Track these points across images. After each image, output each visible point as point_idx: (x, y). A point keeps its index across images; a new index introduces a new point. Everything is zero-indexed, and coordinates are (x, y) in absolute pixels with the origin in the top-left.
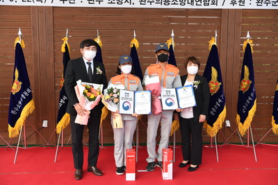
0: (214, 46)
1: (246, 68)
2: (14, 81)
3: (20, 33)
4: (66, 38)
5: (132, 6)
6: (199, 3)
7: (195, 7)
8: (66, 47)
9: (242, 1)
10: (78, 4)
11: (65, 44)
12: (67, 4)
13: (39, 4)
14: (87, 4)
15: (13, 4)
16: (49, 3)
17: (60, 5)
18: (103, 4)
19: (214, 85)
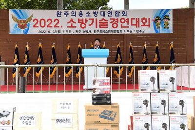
0: (119, 47)
1: (130, 54)
2: (51, 59)
3: (54, 43)
4: (69, 45)
5: (91, 34)
7: (114, 33)
9: (131, 31)
10: (72, 33)
11: (69, 47)
12: (68, 33)
13: (58, 33)
14: (75, 33)
15: (50, 34)
16: (62, 33)
17: (66, 33)
18: (81, 33)
19: (119, 60)
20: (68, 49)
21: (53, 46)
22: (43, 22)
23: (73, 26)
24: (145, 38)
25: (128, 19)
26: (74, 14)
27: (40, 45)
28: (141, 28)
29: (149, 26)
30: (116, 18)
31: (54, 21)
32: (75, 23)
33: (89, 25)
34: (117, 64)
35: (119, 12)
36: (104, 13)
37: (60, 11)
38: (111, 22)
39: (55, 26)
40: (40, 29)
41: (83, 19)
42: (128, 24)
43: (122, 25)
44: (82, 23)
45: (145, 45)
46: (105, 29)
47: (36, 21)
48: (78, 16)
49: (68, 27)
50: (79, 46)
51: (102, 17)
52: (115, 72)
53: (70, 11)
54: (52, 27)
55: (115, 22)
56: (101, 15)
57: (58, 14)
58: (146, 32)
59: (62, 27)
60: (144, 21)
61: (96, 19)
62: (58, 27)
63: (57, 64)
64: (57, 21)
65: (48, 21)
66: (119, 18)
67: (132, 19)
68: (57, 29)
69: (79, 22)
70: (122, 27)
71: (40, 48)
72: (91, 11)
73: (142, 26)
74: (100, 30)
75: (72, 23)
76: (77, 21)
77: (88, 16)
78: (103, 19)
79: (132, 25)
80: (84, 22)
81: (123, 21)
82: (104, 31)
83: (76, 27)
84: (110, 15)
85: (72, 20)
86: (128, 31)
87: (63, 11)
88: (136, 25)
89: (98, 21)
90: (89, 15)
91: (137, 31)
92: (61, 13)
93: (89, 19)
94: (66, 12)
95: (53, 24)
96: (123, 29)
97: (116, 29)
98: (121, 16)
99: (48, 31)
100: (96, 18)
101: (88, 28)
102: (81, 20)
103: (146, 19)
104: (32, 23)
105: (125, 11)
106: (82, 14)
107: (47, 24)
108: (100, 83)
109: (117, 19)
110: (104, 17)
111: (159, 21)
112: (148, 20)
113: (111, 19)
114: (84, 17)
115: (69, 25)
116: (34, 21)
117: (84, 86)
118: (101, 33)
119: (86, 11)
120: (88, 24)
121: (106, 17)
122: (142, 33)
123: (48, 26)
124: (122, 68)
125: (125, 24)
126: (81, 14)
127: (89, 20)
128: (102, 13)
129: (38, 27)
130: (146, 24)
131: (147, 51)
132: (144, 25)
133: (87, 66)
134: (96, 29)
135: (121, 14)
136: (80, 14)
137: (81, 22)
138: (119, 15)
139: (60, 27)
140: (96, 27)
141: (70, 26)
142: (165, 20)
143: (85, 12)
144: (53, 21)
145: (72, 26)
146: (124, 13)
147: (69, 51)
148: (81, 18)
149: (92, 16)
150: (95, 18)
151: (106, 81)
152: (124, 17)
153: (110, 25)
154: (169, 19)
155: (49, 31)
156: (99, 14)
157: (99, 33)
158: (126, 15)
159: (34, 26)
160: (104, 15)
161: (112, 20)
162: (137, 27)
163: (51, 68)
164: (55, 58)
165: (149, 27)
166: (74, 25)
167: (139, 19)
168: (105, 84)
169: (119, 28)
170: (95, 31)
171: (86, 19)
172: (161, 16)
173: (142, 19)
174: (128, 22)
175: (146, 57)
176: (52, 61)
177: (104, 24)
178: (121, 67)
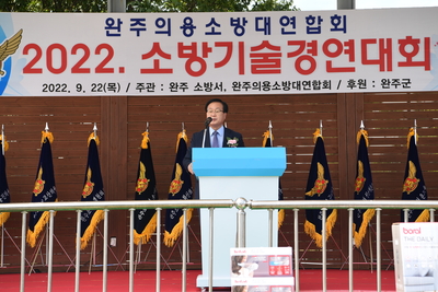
0: (319, 138)
1: (360, 164)
2: (85, 183)
3: (95, 128)
4: (147, 133)
5: (223, 93)
6: (307, 87)
7: (302, 92)
8: (148, 144)
9: (362, 83)
10: (157, 92)
11: (146, 139)
12: (144, 93)
13: (111, 93)
14: (167, 92)
15: (81, 94)
16: (123, 93)
17: (137, 93)
18: (190, 92)
19: (321, 184)
20: (144, 146)
21: (93, 137)
22: (56, 53)
23: (161, 67)
24: (413, 106)
25: (351, 43)
26: (165, 29)
27: (47, 134)
28: (399, 73)
29: (426, 64)
30: (309, 38)
31: (98, 52)
32: (168, 57)
33: (218, 65)
34: (315, 197)
35: (320, 20)
36: (268, 23)
37: (115, 16)
38: (290, 55)
39: (100, 69)
40: (48, 77)
41: (194, 45)
42: (352, 59)
43: (329, 63)
44: (193, 57)
45: (414, 132)
46: (272, 78)
47: (32, 53)
48: (178, 35)
49: (143, 71)
50: (183, 135)
51: (260, 38)
52: (310, 226)
53: (150, 18)
54: (87, 71)
55: (305, 53)
56: (257, 29)
57: (110, 27)
58: (414, 88)
59: (122, 70)
60: (409, 48)
61: (241, 45)
62: (111, 71)
63: (103, 199)
64: (105, 53)
65: (74, 52)
66: (321, 39)
67: (365, 43)
68: (105, 78)
69: (181, 55)
70: (329, 68)
71: (47, 144)
72: (223, 18)
73: (401, 64)
74: (253, 83)
75: (156, 56)
76: (174, 52)
77: (213, 33)
78: (266, 44)
79: (365, 61)
80: (200, 54)
81: (333, 48)
82: (267, 85)
83: (170, 71)
84: (288, 29)
85: (156, 48)
86: (351, 84)
87: (126, 18)
88: (380, 62)
89: (247, 52)
90: (217, 29)
91: (385, 83)
92: (120, 22)
93: (218, 44)
94: (138, 21)
95: (93, 62)
96: (334, 78)
97: (310, 78)
98: (327, 33)
99: (73, 85)
100: (241, 39)
101: (212, 75)
102: (187, 48)
103: (415, 43)
104: (19, 59)
105: (341, 13)
106: (192, 28)
107: (72, 60)
108: (256, 266)
109: (314, 44)
110: (267, 38)
112: (422, 46)
113: (290, 43)
114: (199, 37)
115: (149, 64)
116: (25, 52)
117: (199, 278)
118: (257, 92)
119: (206, 17)
120: (211, 60)
121: (276, 38)
122: (400, 89)
123: (76, 69)
124: (334, 214)
125: (342, 61)
126: (188, 27)
127: (214, 49)
128: (261, 24)
129: (39, 71)
130: (414, 59)
131: (421, 154)
132: (409, 63)
133: (209, 207)
134: (241, 79)
135: (326, 25)
136: (184, 28)
137: (189, 54)
138: (318, 30)
139: (117, 70)
140: (242, 71)
141: (152, 67)
143: (201, 19)
144: (92, 51)
145: (157, 70)
146: (338, 22)
147: (146, 156)
148: (187, 42)
149: (227, 33)
150: (235, 40)
151: (277, 262)
152: (339, 36)
153: (287, 64)
155: (79, 87)
156: (250, 27)
157: (251, 92)
158: (344, 30)
159: (28, 69)
160: (267, 30)
161: (296, 48)
162: (382, 69)
163: (84, 212)
164: (97, 178)
165: (428, 68)
166: (164, 64)
167: (389, 41)
168: (275, 271)
169: (320, 74)
170: (236, 85)
171: (205, 45)
173: (403, 43)
174: (351, 53)
175: (418, 175)
176: (88, 189)
177: (267, 60)
178: (329, 212)
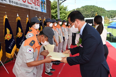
7: (24, 7)
42: (31, 1)
43: (28, 1)
60: (38, 2)
74: (14, 2)
79: (33, 3)
82: (17, 3)
86: (31, 7)
91: (35, 8)
96: (29, 5)
111: (42, 4)
118: (15, 5)
122: (37, 10)
142: (44, 4)
154: (45, 4)
162: (35, 5)
165: (39, 7)
170: (10, 1)
172: (43, 1)
